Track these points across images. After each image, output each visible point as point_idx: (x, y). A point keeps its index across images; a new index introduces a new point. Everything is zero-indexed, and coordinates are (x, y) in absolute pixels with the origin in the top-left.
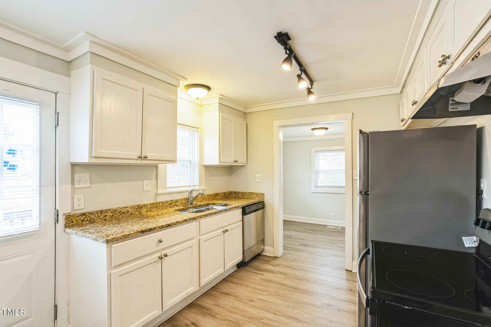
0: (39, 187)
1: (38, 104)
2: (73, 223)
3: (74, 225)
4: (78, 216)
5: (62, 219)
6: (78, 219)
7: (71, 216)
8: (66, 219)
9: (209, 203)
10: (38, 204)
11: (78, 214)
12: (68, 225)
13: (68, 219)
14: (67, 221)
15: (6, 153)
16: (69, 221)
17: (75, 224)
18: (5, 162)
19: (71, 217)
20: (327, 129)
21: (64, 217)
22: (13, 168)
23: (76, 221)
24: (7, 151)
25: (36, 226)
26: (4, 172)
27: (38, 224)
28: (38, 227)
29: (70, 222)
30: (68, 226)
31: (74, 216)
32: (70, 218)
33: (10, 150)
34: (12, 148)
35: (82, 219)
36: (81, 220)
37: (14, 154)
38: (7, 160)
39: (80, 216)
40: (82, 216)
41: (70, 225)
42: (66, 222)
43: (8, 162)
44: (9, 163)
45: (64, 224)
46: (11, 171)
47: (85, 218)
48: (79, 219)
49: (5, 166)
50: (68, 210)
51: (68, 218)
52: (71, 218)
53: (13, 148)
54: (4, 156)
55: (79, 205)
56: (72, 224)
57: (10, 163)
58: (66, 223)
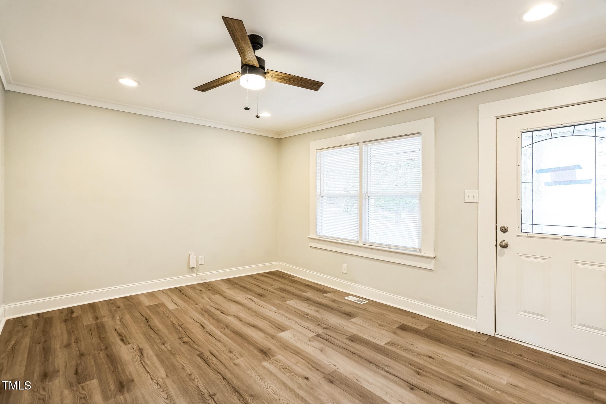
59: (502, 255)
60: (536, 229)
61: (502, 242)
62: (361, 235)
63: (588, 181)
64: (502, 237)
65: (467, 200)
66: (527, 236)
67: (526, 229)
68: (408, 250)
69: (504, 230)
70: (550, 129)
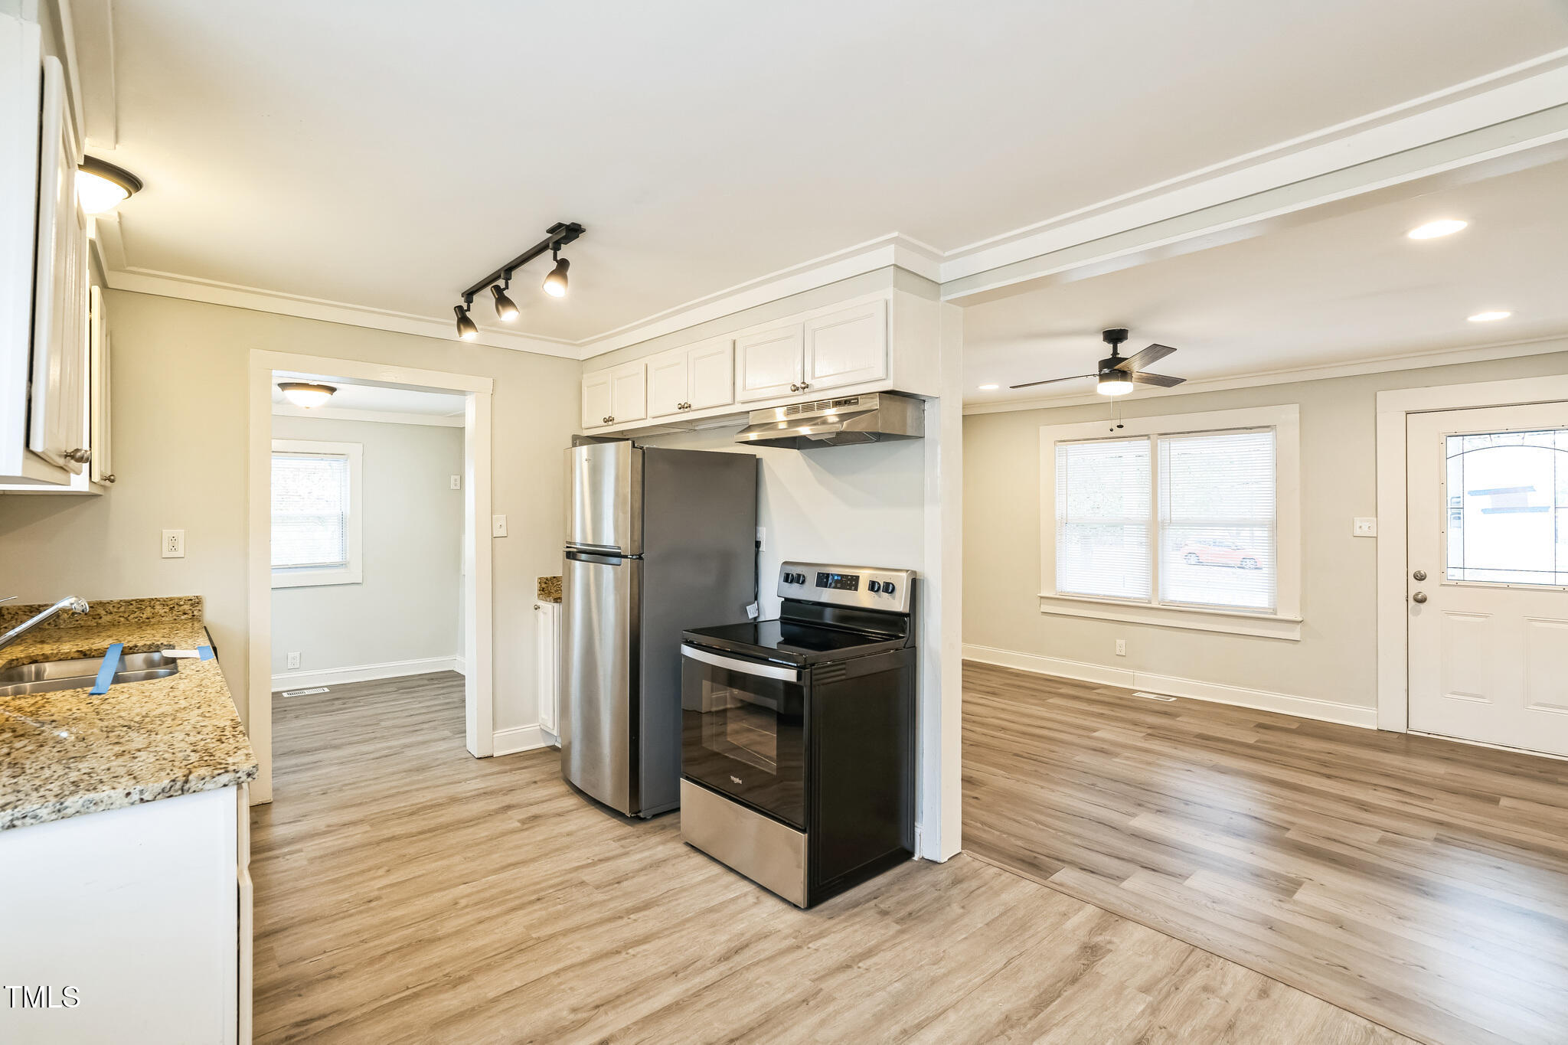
9: (13, 660)
20: (332, 390)
59: (1417, 613)
60: (1469, 576)
61: (1417, 594)
62: (1155, 588)
63: (1545, 509)
64: (1416, 587)
65: (1358, 532)
66: (1457, 585)
67: (1453, 576)
68: (1251, 612)
69: (1420, 577)
70: (1490, 434)
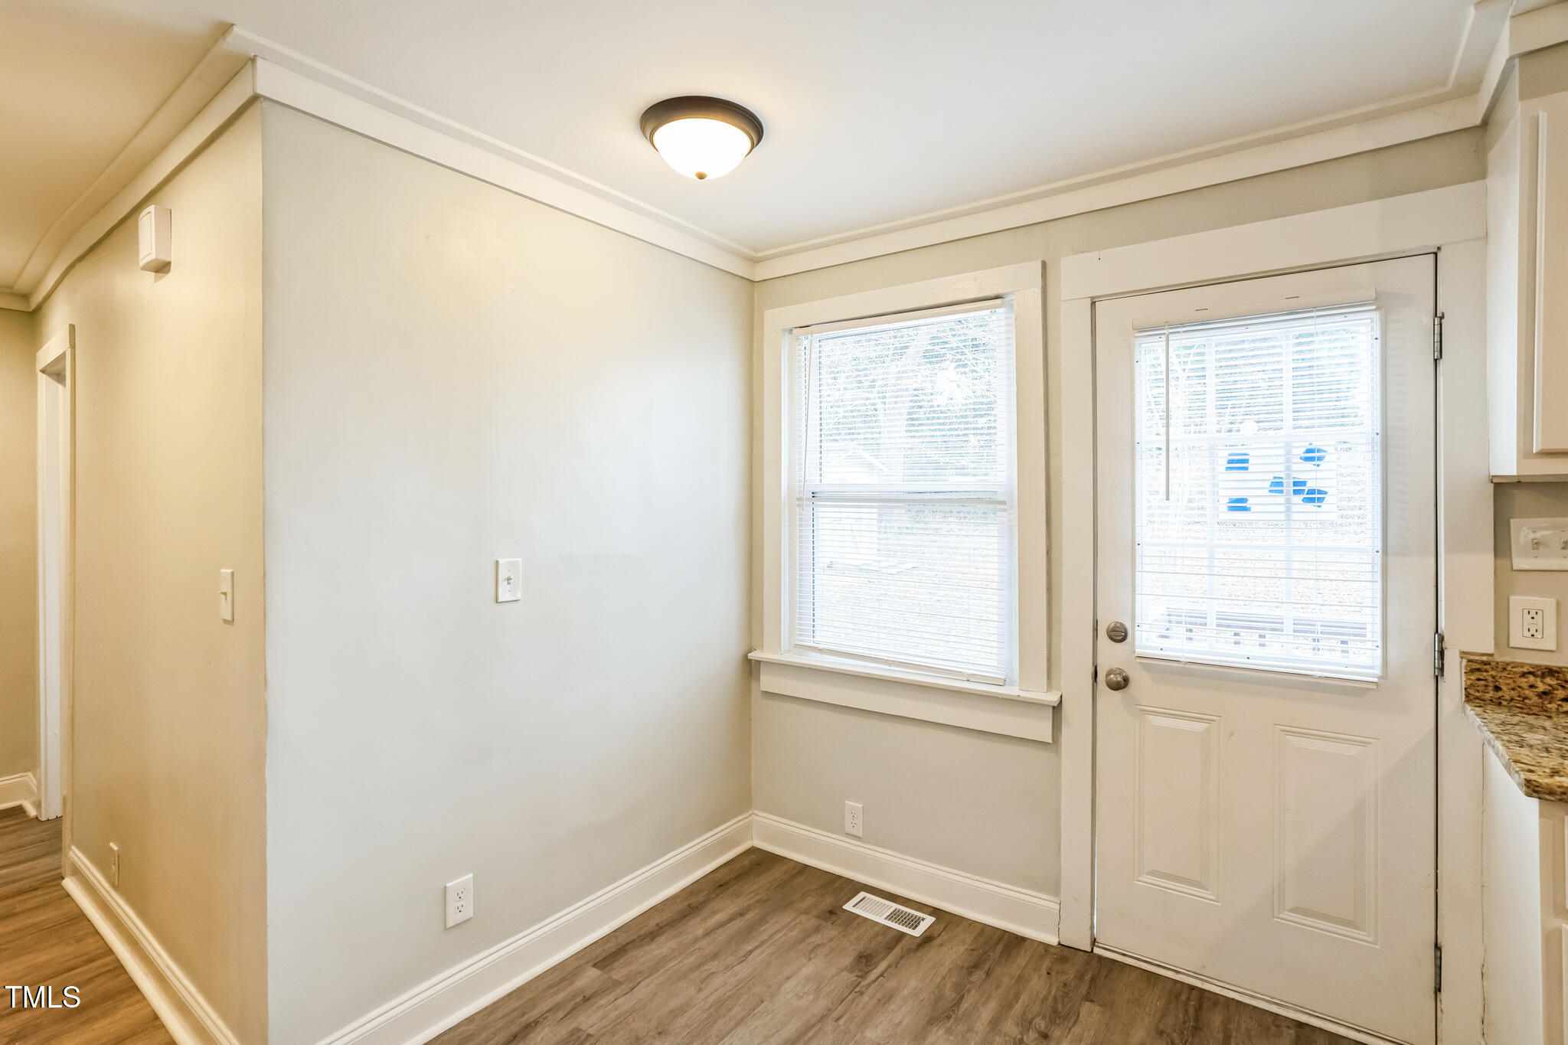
0: (1379, 554)
1: (1374, 307)
2: (1500, 694)
3: (1505, 703)
4: (1524, 675)
5: (1459, 667)
6: (1523, 682)
7: (1489, 664)
8: (1473, 671)
10: (1378, 603)
11: (1522, 665)
12: (1478, 694)
13: (1477, 675)
14: (1472, 677)
15: (1301, 458)
16: (1483, 683)
17: (1508, 697)
18: (1295, 484)
19: (1493, 669)
21: (1464, 662)
22: (1315, 497)
23: (1513, 689)
24: (1302, 452)
25: (1372, 668)
26: (1295, 508)
27: (1379, 662)
28: (1378, 671)
29: (1486, 686)
30: (1477, 698)
31: (1505, 669)
32: (1486, 671)
33: (1308, 451)
34: (1314, 443)
35: (1541, 687)
36: (1537, 690)
37: (1320, 459)
38: (1302, 477)
39: (1530, 673)
40: (1543, 676)
41: (1487, 696)
42: (1469, 682)
43: (1304, 483)
44: (1308, 485)
45: (1464, 686)
46: (1310, 507)
47: (1554, 689)
48: (1525, 686)
49: (1296, 492)
50: (1483, 643)
51: (1478, 670)
52: (1493, 673)
53: (1315, 445)
54: (1295, 467)
55: (1533, 631)
56: (1498, 696)
57: (1310, 485)
58: (1472, 685)
